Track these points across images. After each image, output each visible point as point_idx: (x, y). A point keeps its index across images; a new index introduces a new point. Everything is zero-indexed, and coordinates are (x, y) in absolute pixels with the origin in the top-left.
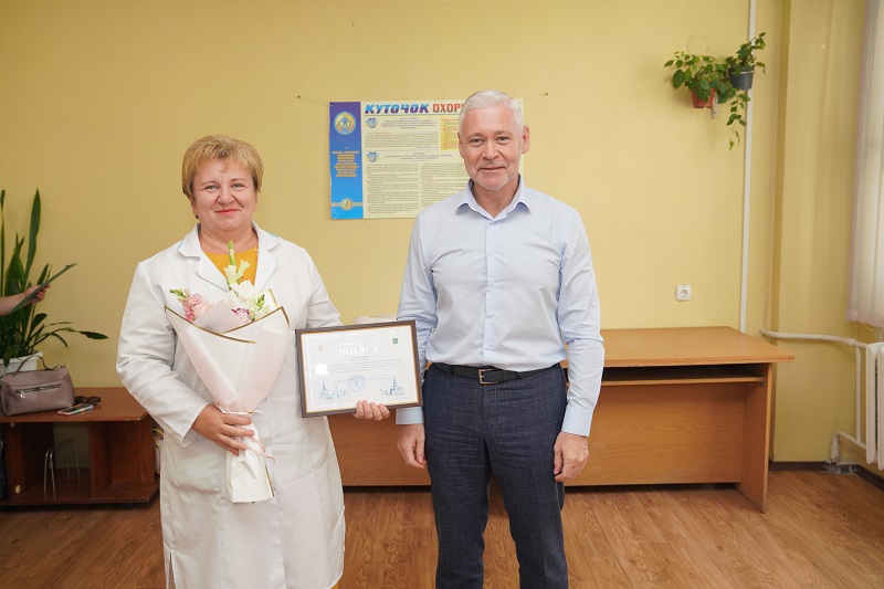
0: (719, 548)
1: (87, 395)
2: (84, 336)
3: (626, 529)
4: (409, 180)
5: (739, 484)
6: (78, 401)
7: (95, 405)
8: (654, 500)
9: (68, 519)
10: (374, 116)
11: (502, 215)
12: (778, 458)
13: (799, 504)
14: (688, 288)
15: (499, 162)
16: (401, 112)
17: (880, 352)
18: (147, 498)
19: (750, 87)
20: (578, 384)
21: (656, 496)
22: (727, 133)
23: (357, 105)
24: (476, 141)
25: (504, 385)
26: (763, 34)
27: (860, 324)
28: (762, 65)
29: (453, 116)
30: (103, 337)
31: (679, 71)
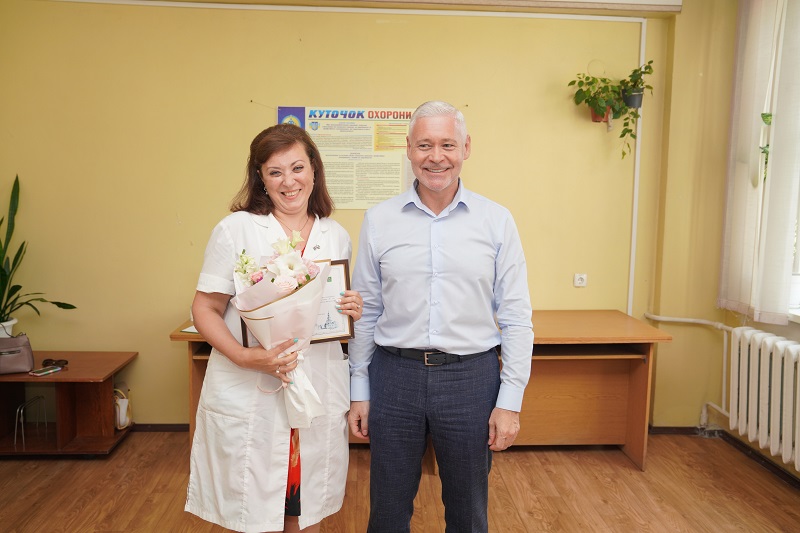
0: (605, 502)
1: (56, 358)
2: (55, 306)
3: (526, 484)
4: (346, 176)
5: (623, 446)
6: (47, 363)
7: (63, 367)
8: (551, 459)
9: (36, 468)
10: (317, 120)
11: (444, 213)
12: (657, 423)
13: (673, 463)
14: (584, 276)
16: (340, 117)
17: (743, 335)
18: (107, 450)
19: (640, 106)
20: (512, 367)
21: (552, 456)
22: (620, 144)
23: (302, 110)
24: (425, 145)
25: (447, 367)
26: (651, 62)
27: (727, 311)
28: (651, 88)
29: (385, 122)
30: (72, 307)
31: (581, 90)
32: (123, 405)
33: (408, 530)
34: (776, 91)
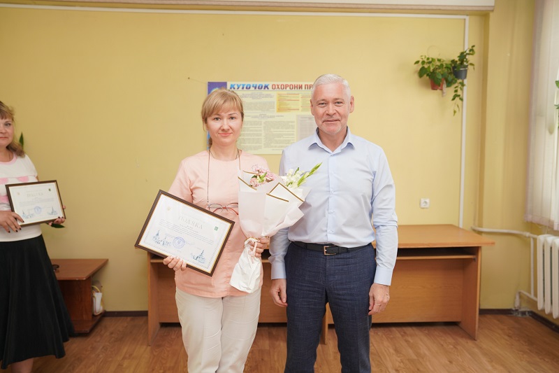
0: (451, 362)
3: (392, 351)
4: (256, 131)
5: (460, 322)
8: (408, 332)
11: (338, 150)
12: (482, 307)
13: (497, 335)
14: (428, 201)
15: (336, 117)
16: (252, 89)
17: (546, 241)
18: (88, 330)
19: (465, 77)
20: (384, 254)
21: (409, 330)
22: (451, 105)
23: (225, 84)
24: (322, 104)
25: (339, 256)
26: (473, 46)
27: (533, 224)
28: (473, 65)
29: (284, 92)
30: (62, 227)
31: (423, 68)
32: (98, 297)
33: (313, 371)
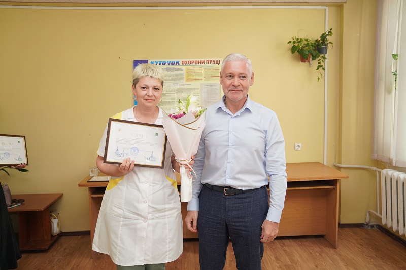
0: (316, 267)
1: (18, 198)
3: (273, 258)
4: (171, 96)
5: (325, 235)
6: (13, 201)
7: (22, 203)
8: (286, 244)
12: (342, 223)
13: (352, 244)
14: (300, 145)
15: (240, 88)
16: (167, 64)
17: (387, 174)
18: (46, 247)
19: (326, 53)
21: (287, 242)
22: (316, 74)
23: (147, 61)
24: (230, 76)
25: (237, 196)
26: (331, 29)
27: (378, 161)
28: (331, 43)
29: (191, 67)
30: (26, 171)
31: (294, 46)
32: (55, 222)
34: (399, 42)
